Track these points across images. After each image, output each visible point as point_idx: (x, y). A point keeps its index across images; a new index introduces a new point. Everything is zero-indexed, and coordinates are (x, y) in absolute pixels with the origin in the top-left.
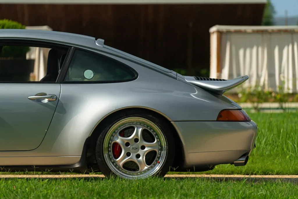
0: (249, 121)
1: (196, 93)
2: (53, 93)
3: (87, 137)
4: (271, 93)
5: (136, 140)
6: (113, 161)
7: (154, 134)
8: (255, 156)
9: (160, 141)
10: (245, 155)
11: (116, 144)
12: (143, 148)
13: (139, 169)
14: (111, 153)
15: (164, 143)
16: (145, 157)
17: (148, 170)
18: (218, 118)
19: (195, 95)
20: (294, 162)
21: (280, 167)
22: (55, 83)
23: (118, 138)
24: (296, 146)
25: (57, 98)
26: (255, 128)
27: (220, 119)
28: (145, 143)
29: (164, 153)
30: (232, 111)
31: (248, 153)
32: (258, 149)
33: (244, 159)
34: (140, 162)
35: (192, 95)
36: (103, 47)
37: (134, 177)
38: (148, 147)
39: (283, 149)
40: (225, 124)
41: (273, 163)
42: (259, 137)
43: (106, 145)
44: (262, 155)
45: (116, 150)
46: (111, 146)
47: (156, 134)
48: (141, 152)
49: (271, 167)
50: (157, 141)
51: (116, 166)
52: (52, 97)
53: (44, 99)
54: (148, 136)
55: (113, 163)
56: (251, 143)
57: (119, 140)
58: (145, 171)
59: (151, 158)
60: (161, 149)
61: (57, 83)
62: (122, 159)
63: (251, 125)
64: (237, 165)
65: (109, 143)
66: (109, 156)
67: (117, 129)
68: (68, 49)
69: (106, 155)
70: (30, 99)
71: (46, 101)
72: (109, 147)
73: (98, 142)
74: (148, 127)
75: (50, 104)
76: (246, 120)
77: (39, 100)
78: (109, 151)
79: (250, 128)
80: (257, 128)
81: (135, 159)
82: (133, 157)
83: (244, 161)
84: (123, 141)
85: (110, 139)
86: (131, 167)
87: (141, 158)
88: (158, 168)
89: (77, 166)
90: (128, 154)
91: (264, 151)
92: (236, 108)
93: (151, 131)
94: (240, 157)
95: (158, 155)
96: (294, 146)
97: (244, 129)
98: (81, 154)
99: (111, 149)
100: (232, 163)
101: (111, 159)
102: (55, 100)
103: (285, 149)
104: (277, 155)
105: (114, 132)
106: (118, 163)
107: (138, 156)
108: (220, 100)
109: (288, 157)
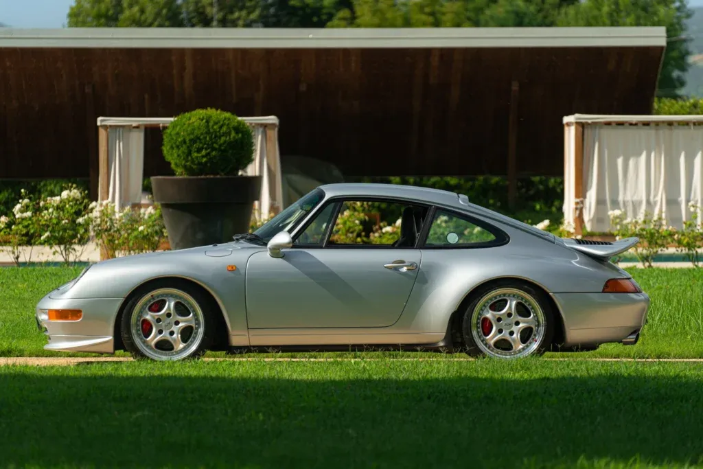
0: (640, 292)
1: (578, 260)
2: (413, 260)
3: (453, 311)
4: (671, 235)
5: (509, 315)
6: (482, 339)
7: (529, 307)
8: (647, 336)
9: (537, 316)
10: (636, 332)
11: (485, 320)
12: (517, 323)
13: (512, 347)
14: (480, 330)
15: (542, 318)
16: (519, 335)
17: (523, 349)
18: (604, 289)
19: (576, 263)
20: (697, 343)
21: (678, 349)
22: (413, 248)
23: (488, 312)
24: (700, 322)
25: (417, 266)
26: (647, 301)
27: (606, 290)
28: (520, 319)
29: (542, 329)
30: (619, 281)
31: (638, 330)
32: (650, 327)
33: (635, 337)
34: (514, 340)
35: (573, 262)
36: (469, 206)
37: (507, 357)
38: (524, 322)
39: (684, 328)
40: (612, 296)
41: (670, 344)
42: (651, 312)
43: (474, 320)
44: (655, 334)
45: (486, 327)
46: (480, 321)
47: (532, 308)
48: (515, 328)
49: (667, 350)
50: (534, 316)
51: (486, 345)
52: (412, 264)
53: (402, 267)
54: (523, 310)
55: (482, 341)
56: (643, 318)
57: (489, 315)
58: (520, 351)
59: (526, 336)
60: (538, 325)
61: (416, 248)
62: (493, 337)
63: (643, 297)
64: (626, 343)
65: (478, 319)
66: (478, 332)
67: (487, 302)
68: (428, 208)
69: (474, 333)
70: (385, 267)
71: (404, 269)
72: (478, 323)
73: (465, 317)
74: (522, 299)
75: (411, 273)
76: (637, 291)
77: (396, 269)
78: (478, 328)
79: (640, 301)
80: (649, 300)
81: (508, 337)
82: (505, 335)
83: (634, 340)
84: (494, 316)
85: (480, 314)
86: (504, 345)
87: (515, 336)
88: (535, 346)
89: (442, 344)
90: (500, 331)
91: (659, 331)
92: (625, 277)
93: (526, 305)
94: (630, 335)
95: (534, 332)
96: (697, 322)
97: (634, 301)
98: (445, 331)
99: (480, 325)
100: (620, 342)
101: (480, 337)
102: (414, 268)
103: (687, 328)
104: (675, 335)
105: (484, 306)
106: (488, 342)
107: (512, 333)
108: (606, 268)
109: (689, 337)
